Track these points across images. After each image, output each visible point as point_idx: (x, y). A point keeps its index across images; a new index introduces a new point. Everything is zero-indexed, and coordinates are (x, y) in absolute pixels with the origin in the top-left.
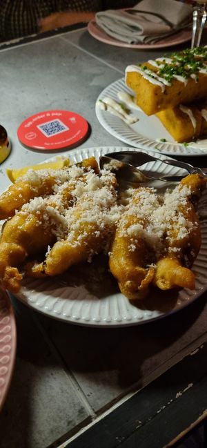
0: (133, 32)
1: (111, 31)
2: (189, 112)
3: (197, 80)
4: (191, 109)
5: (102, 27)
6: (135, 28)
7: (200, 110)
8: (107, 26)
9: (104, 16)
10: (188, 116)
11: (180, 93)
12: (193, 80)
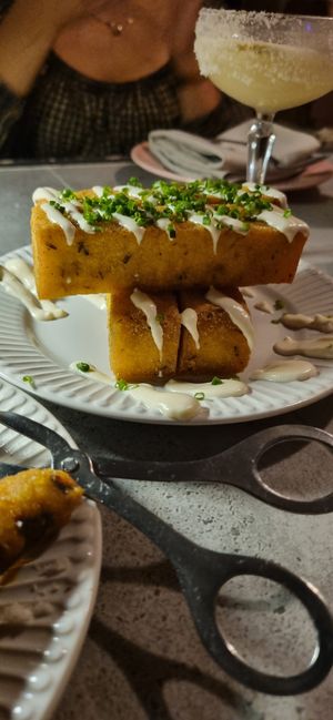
0: (206, 163)
1: (172, 162)
2: (148, 308)
3: (173, 234)
4: (156, 303)
5: (159, 156)
6: (213, 158)
7: (181, 310)
8: (166, 154)
9: (164, 138)
10: (145, 318)
11: (127, 259)
12: (161, 232)
